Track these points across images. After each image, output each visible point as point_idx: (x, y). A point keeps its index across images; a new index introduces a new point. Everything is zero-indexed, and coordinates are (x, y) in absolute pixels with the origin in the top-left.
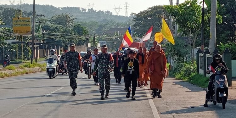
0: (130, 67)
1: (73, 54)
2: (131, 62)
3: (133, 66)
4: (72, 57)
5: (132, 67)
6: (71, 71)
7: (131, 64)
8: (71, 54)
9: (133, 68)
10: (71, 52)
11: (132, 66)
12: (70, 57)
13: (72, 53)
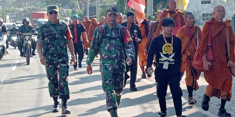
0: (167, 55)
1: (57, 28)
2: (167, 44)
3: (173, 52)
4: (55, 34)
5: (171, 55)
6: (53, 64)
7: (167, 48)
8: (52, 28)
9: (173, 58)
10: (52, 25)
11: (171, 53)
12: (51, 35)
13: (54, 25)
